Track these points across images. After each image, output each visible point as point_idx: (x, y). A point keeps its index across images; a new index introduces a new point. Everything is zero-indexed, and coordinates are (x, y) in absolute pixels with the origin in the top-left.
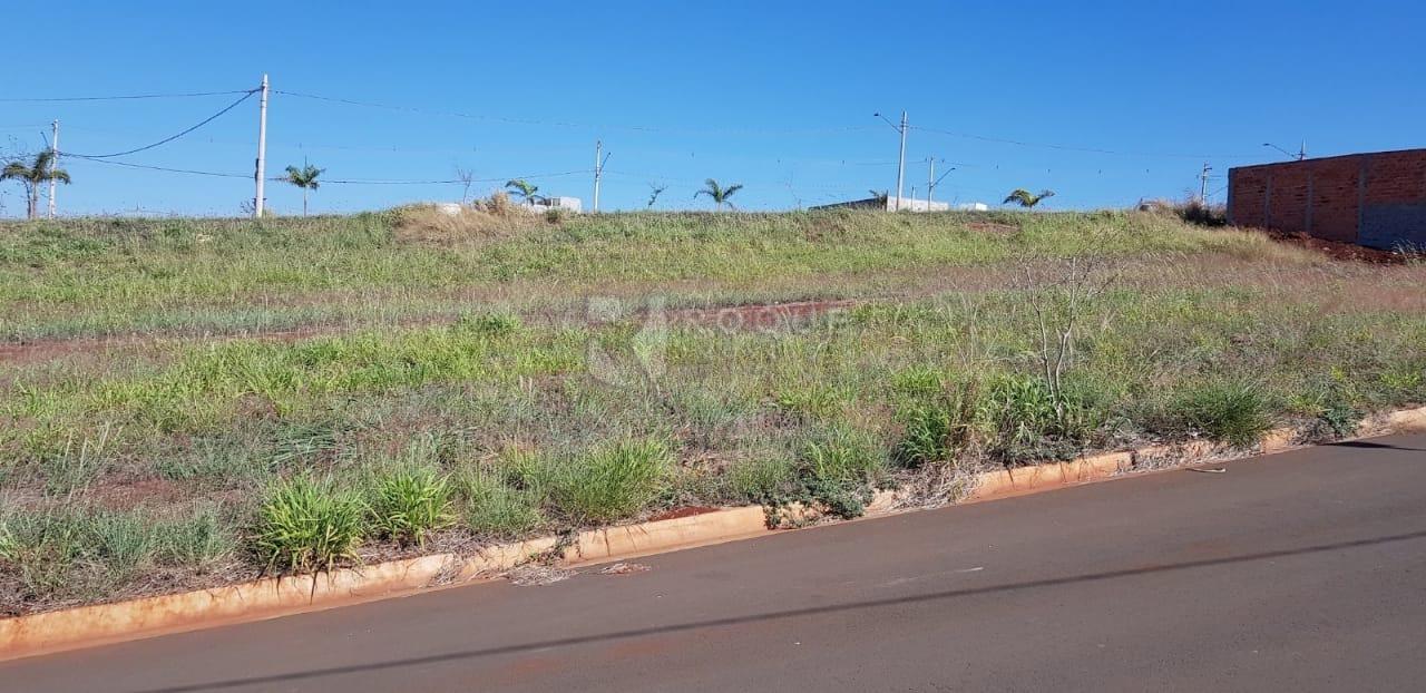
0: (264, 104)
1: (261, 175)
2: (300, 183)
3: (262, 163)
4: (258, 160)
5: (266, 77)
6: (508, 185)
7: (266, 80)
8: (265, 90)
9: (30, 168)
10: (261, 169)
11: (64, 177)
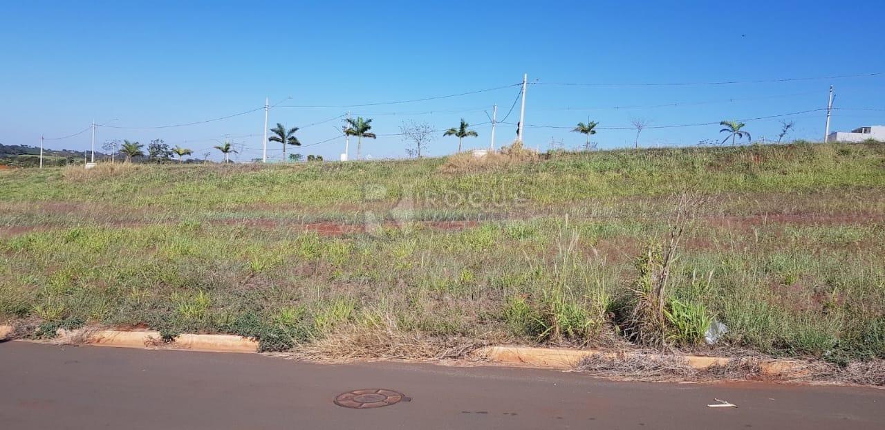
1: (520, 131)
2: (584, 131)
3: (521, 125)
5: (526, 76)
8: (525, 84)
9: (458, 130)
10: (521, 128)
11: (475, 134)
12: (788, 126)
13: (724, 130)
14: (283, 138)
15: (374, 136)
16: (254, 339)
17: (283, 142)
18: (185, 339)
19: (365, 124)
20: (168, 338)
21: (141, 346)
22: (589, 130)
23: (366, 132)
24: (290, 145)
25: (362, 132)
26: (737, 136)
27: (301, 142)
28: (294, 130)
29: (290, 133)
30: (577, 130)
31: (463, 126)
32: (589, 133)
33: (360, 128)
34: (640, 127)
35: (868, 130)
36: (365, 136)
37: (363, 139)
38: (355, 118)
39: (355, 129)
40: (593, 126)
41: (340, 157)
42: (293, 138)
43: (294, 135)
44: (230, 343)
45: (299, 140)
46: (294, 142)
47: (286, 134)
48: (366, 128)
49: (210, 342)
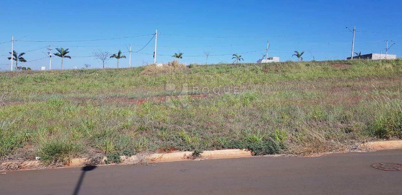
0: (156, 38)
1: (155, 56)
2: (178, 57)
3: (155, 53)
4: (154, 53)
5: (157, 30)
6: (233, 55)
7: (157, 31)
8: (156, 34)
9: (117, 55)
10: (155, 55)
11: (125, 57)
12: (264, 56)
13: (234, 58)
14: (16, 58)
15: (70, 57)
16: (247, 150)
17: (16, 60)
18: (206, 154)
19: (65, 51)
20: (196, 154)
21: (180, 160)
22: (179, 57)
23: (65, 55)
24: (21, 62)
25: (64, 55)
26: (238, 60)
27: (26, 60)
28: (22, 54)
29: (20, 56)
30: (174, 56)
31: (119, 53)
32: (180, 58)
33: (62, 53)
34: (208, 56)
35: (272, 58)
36: (65, 57)
37: (64, 58)
38: (59, 48)
39: (60, 54)
40: (181, 55)
41: (41, 68)
42: (22, 58)
43: (22, 56)
44: (234, 153)
45: (25, 59)
46: (22, 60)
47: (18, 55)
48: (65, 53)
49: (222, 153)
